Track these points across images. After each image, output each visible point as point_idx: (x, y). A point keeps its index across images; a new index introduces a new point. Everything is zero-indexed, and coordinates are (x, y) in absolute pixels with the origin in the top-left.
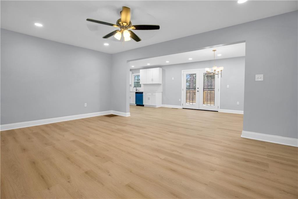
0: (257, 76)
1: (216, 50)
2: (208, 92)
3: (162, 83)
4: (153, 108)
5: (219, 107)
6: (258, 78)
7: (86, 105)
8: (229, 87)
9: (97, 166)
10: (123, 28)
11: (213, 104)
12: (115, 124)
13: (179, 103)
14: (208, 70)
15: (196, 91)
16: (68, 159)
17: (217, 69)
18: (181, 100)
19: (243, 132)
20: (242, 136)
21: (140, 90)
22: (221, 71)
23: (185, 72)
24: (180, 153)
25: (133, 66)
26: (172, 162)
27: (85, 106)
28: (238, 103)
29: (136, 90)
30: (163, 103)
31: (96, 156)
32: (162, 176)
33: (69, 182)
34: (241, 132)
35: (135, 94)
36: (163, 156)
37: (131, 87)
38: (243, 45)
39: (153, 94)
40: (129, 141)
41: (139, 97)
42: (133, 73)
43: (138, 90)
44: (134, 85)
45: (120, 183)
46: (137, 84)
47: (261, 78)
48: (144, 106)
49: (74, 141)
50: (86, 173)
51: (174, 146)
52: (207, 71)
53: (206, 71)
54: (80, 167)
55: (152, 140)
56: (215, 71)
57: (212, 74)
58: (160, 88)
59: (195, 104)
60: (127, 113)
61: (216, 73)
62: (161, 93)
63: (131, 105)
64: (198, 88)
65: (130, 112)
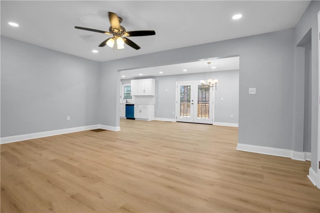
0: (250, 89)
1: (210, 63)
2: (203, 104)
3: (155, 95)
4: (145, 121)
5: (214, 120)
6: (251, 91)
7: (68, 118)
8: (223, 100)
9: (85, 189)
10: (116, 36)
11: (207, 117)
12: (104, 140)
13: (173, 116)
14: (203, 82)
15: (191, 104)
16: (49, 182)
17: (212, 81)
18: (175, 112)
19: (239, 144)
20: (237, 149)
21: (131, 102)
22: (216, 83)
23: (179, 84)
24: (178, 169)
25: (123, 76)
26: (169, 179)
27: (68, 120)
28: (232, 116)
29: (127, 102)
30: (156, 116)
31: (84, 177)
32: (160, 194)
33: (51, 209)
34: (237, 145)
35: (125, 106)
36: (159, 173)
37: (121, 99)
38: (237, 58)
39: (145, 106)
40: (121, 158)
41: (130, 110)
42: (123, 84)
43: (128, 101)
44: (124, 96)
45: (114, 205)
46: (128, 96)
47: (254, 91)
48: (136, 119)
49: (54, 161)
50: (72, 197)
51: (170, 161)
52: (202, 84)
53: (201, 82)
54: (64, 191)
55: (147, 156)
56: (210, 83)
57: (207, 86)
58: (153, 101)
59: (189, 117)
60: (117, 127)
61: (211, 85)
62: (154, 106)
63: (121, 119)
64: (192, 101)
65: (120, 126)
